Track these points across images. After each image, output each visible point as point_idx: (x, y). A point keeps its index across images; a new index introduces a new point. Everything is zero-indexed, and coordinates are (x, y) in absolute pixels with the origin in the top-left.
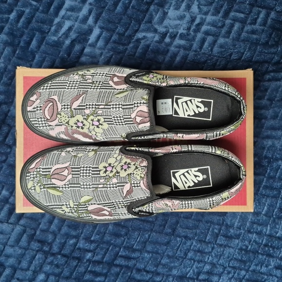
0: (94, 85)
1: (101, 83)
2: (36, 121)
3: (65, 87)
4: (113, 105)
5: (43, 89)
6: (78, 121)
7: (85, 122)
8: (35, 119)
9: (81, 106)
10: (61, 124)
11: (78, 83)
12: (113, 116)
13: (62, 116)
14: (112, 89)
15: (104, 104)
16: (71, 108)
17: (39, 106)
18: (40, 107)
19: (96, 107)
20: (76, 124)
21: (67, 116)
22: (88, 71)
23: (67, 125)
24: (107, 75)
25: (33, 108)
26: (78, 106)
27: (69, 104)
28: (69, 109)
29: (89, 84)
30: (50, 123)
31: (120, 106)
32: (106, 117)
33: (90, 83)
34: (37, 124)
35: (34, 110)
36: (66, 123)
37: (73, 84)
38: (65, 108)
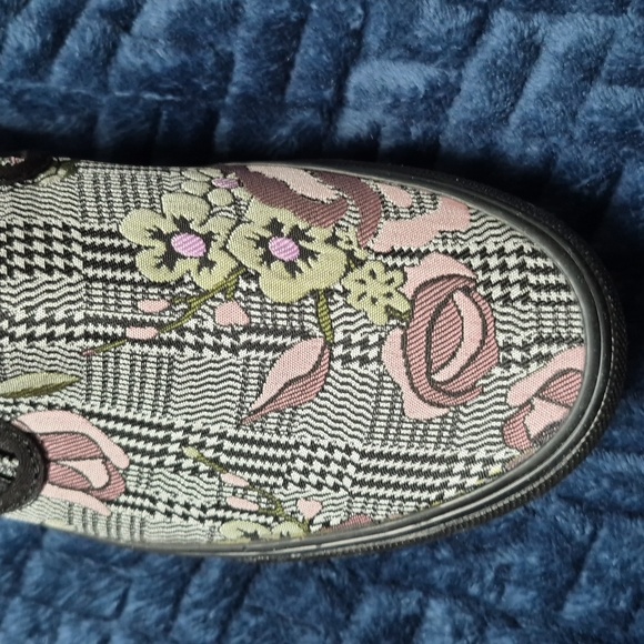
0: (209, 454)
1: (170, 460)
2: (538, 287)
3: (365, 462)
4: (70, 337)
5: (490, 461)
6: (291, 267)
7: (251, 260)
8: (544, 296)
9: (266, 347)
10: (390, 261)
11: (296, 477)
12: (76, 277)
13: (383, 302)
14: (100, 416)
15: (128, 347)
16: (329, 345)
17: (514, 369)
18: (506, 364)
19: (174, 335)
20: (306, 254)
21: (351, 299)
22: (254, 536)
23: (360, 254)
24: (147, 503)
25: (548, 357)
26: (283, 348)
27: (337, 365)
28: (339, 336)
29: (233, 460)
30: (457, 268)
31: (21, 330)
32: (119, 275)
33: (227, 467)
34: (536, 271)
35: (545, 349)
36: (361, 263)
37: (323, 474)
38: (364, 344)
